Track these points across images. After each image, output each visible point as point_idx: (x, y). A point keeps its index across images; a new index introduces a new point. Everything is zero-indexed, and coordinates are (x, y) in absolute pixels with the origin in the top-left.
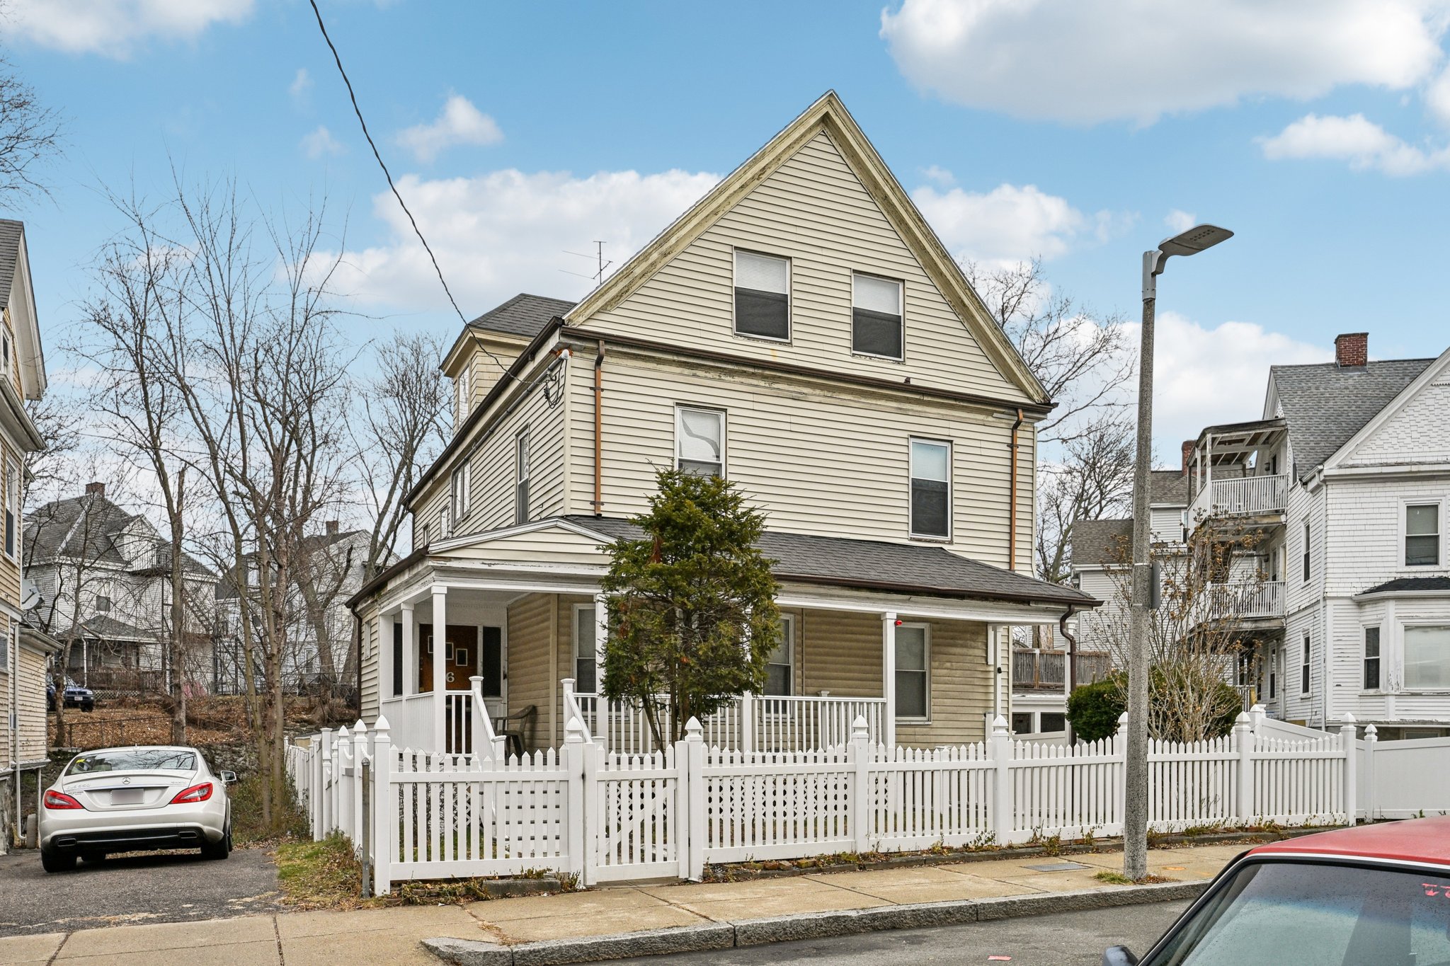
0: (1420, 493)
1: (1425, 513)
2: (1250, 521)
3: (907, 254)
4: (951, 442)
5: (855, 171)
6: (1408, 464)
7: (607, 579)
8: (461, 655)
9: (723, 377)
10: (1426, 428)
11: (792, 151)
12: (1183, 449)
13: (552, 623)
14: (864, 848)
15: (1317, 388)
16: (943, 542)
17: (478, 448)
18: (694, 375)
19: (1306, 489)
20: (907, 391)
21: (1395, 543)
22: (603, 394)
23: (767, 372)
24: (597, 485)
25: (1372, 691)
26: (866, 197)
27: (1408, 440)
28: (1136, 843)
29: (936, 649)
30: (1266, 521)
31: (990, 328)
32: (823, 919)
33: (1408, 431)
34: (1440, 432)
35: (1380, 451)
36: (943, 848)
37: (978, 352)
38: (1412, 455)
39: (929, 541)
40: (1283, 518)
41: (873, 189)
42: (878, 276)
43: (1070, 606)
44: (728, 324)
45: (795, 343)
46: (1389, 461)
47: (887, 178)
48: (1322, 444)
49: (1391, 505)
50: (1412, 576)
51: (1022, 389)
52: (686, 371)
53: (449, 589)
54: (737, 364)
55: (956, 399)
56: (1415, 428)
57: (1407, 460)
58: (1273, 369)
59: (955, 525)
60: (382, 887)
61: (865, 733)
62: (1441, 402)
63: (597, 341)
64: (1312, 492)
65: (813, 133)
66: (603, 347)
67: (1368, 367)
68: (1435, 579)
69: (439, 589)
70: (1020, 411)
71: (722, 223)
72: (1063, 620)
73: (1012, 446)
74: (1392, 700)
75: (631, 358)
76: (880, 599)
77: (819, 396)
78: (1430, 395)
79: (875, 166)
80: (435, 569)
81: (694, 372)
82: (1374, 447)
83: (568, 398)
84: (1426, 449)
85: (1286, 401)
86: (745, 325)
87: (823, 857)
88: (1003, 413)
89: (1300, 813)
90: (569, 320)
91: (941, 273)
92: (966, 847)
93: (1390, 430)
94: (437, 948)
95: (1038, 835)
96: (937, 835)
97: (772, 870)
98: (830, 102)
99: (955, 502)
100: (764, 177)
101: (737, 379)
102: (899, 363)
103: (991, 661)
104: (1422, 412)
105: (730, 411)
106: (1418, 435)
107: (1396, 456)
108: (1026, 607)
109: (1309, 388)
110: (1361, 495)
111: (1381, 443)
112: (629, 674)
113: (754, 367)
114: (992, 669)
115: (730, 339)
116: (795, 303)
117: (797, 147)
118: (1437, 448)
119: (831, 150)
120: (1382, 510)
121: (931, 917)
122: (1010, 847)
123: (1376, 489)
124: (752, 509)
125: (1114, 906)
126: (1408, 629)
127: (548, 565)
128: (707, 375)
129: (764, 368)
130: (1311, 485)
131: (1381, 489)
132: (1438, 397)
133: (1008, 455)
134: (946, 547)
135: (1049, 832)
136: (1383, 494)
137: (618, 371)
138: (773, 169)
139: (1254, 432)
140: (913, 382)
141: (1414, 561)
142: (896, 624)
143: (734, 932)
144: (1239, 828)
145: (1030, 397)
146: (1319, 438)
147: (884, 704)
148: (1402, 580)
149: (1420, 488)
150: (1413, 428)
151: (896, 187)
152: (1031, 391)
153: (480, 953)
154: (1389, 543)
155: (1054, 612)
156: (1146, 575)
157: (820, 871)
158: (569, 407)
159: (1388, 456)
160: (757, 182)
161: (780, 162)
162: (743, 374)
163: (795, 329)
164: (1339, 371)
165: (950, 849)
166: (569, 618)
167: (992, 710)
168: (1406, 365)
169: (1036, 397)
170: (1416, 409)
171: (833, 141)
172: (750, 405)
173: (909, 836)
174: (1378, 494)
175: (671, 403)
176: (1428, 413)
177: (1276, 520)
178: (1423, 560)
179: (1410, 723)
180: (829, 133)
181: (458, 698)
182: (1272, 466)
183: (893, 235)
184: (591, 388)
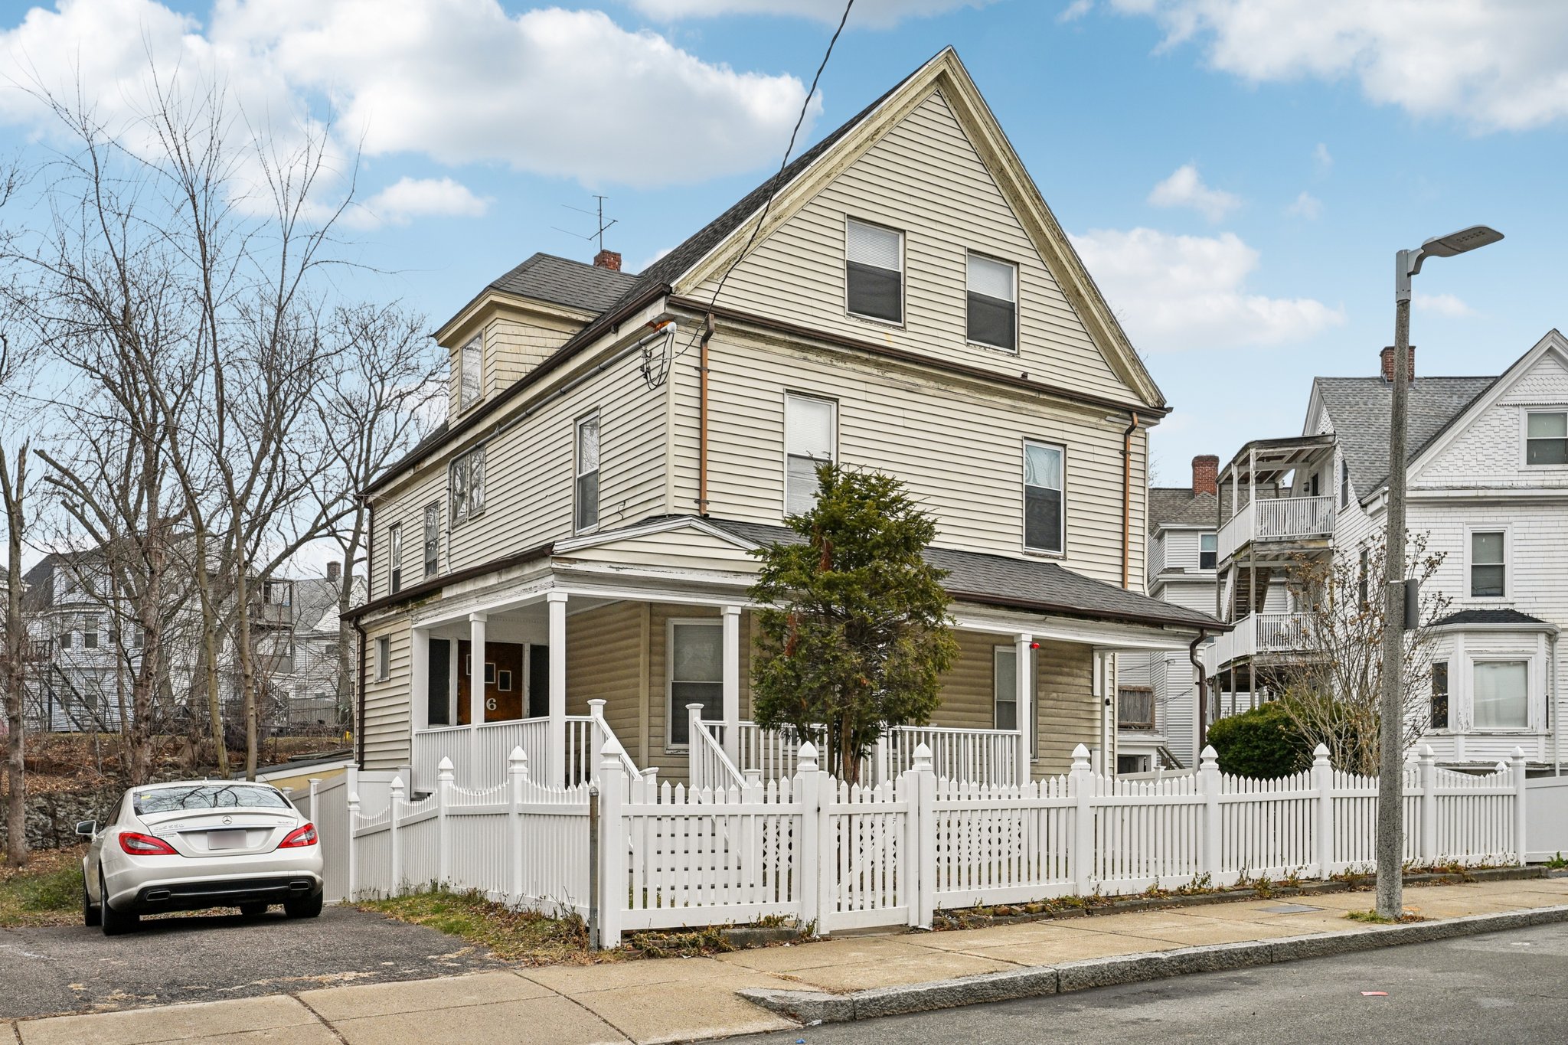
0: (1486, 520)
1: (1490, 541)
2: (1296, 545)
3: (1020, 233)
4: (1065, 446)
5: (970, 139)
6: (1474, 488)
7: (757, 589)
8: (504, 677)
9: (835, 363)
10: (1491, 451)
11: (906, 111)
12: (1194, 465)
13: (643, 641)
14: (1085, 891)
15: (1365, 404)
16: (1057, 558)
17: (501, 433)
18: (805, 359)
19: (1365, 511)
20: (1024, 388)
21: (1460, 572)
22: (710, 375)
23: (882, 359)
24: (701, 480)
25: (1440, 731)
26: (980, 168)
27: (1474, 463)
28: (1392, 881)
29: (1044, 677)
30: (1312, 545)
31: (1106, 322)
32: (1137, 962)
33: (1474, 453)
34: (1505, 455)
35: (1445, 473)
36: (1159, 891)
37: (1091, 347)
38: (1476, 478)
39: (1042, 555)
40: (1330, 543)
41: (988, 160)
42: (993, 257)
43: (1202, 630)
44: (840, 302)
45: (909, 327)
46: (1455, 484)
47: (1005, 148)
48: (1377, 464)
49: (1457, 531)
50: (1478, 608)
51: (1135, 390)
52: (797, 354)
53: (570, 597)
54: (851, 348)
55: (1071, 399)
56: (1480, 450)
57: (1473, 484)
58: (1317, 381)
59: (1069, 539)
60: (611, 939)
61: (1086, 763)
62: (1506, 424)
63: (704, 313)
64: (1371, 515)
65: (928, 92)
66: (713, 322)
67: (1415, 382)
68: (1502, 612)
69: (558, 597)
70: (1134, 414)
71: (834, 187)
72: (1193, 647)
73: (1125, 453)
74: (1461, 739)
75: (739, 336)
76: (1016, 619)
77: (933, 388)
78: (1495, 416)
79: (992, 134)
80: (555, 572)
81: (805, 354)
82: (1439, 469)
83: (673, 378)
84: (1492, 473)
85: (1335, 416)
86: (857, 306)
87: (1046, 901)
88: (1116, 416)
89: (1476, 854)
90: (677, 288)
91: (1057, 258)
92: (1181, 890)
93: (1456, 451)
94: (763, 999)
95: (1244, 876)
96: (1152, 877)
97: (1005, 915)
98: (947, 59)
99: (1069, 513)
100: (877, 137)
101: (849, 365)
102: (1013, 355)
103: (1097, 691)
104: (1488, 433)
105: (842, 401)
106: (1484, 458)
107: (1462, 479)
108: (1159, 631)
109: (1357, 403)
110: (1426, 520)
111: (1447, 464)
112: (799, 697)
113: (869, 352)
114: (1098, 700)
115: (842, 320)
116: (909, 282)
117: (911, 107)
118: (1502, 472)
119: (946, 112)
120: (1447, 537)
121: (1232, 959)
122: (1221, 889)
123: (1441, 514)
124: (923, 513)
125: (1389, 946)
126: (1477, 664)
127: (679, 570)
128: (818, 359)
129: (879, 354)
130: (1371, 509)
131: (1447, 514)
132: (1503, 418)
133: (1120, 463)
134: (1060, 563)
135: (1255, 874)
136: (1449, 520)
137: (725, 348)
138: (887, 129)
139: (1297, 449)
140: (1030, 378)
141: (1480, 592)
142: (1032, 647)
143: (1057, 976)
144: (1426, 869)
145: (1143, 400)
146: (1373, 458)
147: (1018, 737)
148: (1468, 612)
149: (1486, 514)
150: (1478, 450)
151: (1014, 159)
152: (1145, 394)
153: (820, 1003)
154: (1455, 572)
155: (1184, 637)
156: (1402, 594)
157: (1051, 916)
158: (673, 388)
159: (1454, 479)
160: (870, 143)
161: (894, 123)
162: (857, 359)
163: (910, 312)
164: (1385, 385)
165: (1166, 892)
166: (664, 634)
167: (1099, 747)
168: (1452, 382)
169: (1150, 401)
170: (1481, 430)
171: (948, 103)
172: (862, 396)
173: (1126, 878)
174: (1444, 520)
175: (780, 389)
176: (1493, 435)
177: (1322, 545)
178: (1489, 591)
179: (1480, 765)
180: (944, 94)
181: (578, 724)
182: (1314, 486)
183: (1007, 212)
184: (696, 368)
